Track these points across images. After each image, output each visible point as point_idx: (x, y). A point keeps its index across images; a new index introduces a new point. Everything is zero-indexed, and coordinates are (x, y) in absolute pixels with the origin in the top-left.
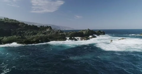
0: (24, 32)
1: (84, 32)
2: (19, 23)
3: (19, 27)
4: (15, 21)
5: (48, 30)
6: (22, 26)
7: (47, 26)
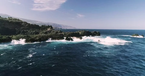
0: (28, 32)
1: (80, 33)
2: (22, 22)
3: (23, 26)
4: (19, 20)
5: (49, 29)
6: (25, 25)
7: (48, 26)
